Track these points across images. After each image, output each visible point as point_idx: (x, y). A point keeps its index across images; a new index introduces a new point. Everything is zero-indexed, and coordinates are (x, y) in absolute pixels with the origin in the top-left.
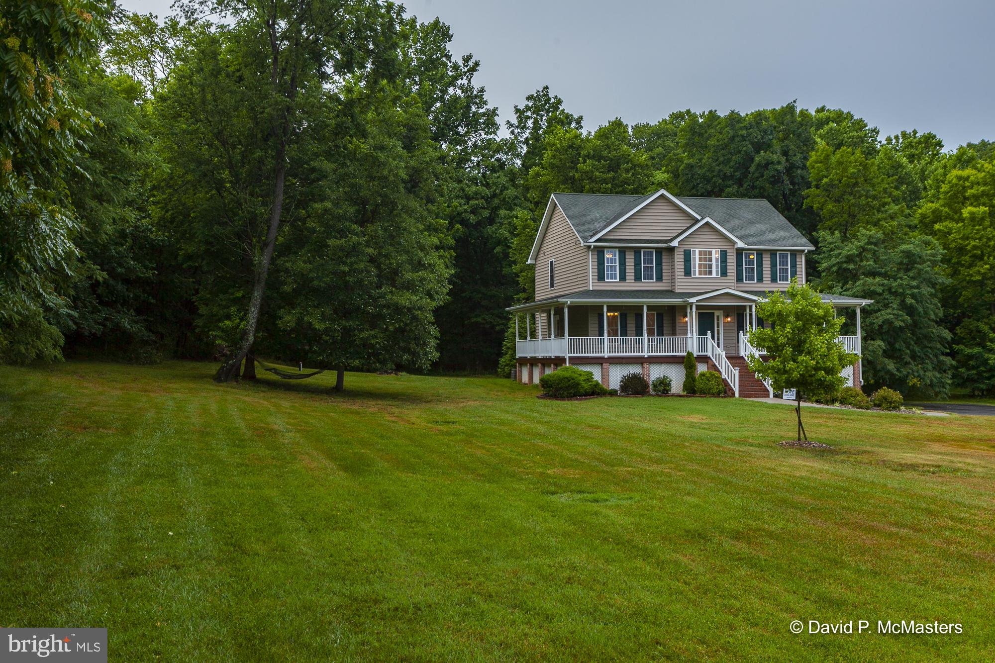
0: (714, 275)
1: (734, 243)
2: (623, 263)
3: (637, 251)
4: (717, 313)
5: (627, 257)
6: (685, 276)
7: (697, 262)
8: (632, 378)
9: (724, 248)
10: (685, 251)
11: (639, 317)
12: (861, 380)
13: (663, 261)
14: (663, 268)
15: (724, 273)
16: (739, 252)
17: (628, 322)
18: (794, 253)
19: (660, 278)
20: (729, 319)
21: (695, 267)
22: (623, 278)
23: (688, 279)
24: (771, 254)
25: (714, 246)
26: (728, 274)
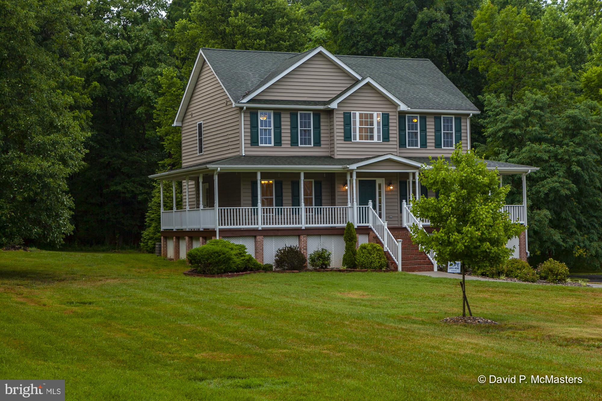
0: (376, 140)
1: (396, 106)
2: (278, 127)
3: (293, 113)
4: (378, 181)
5: (282, 119)
6: (345, 140)
7: (358, 126)
8: (288, 252)
9: (386, 110)
10: (344, 113)
11: (295, 185)
12: (527, 251)
13: (322, 124)
14: (322, 131)
15: (386, 138)
16: (402, 115)
17: (284, 191)
18: (459, 118)
19: (317, 143)
20: (391, 188)
21: (355, 132)
22: (278, 142)
23: (347, 144)
24: (435, 118)
25: (375, 109)
26: (391, 139)
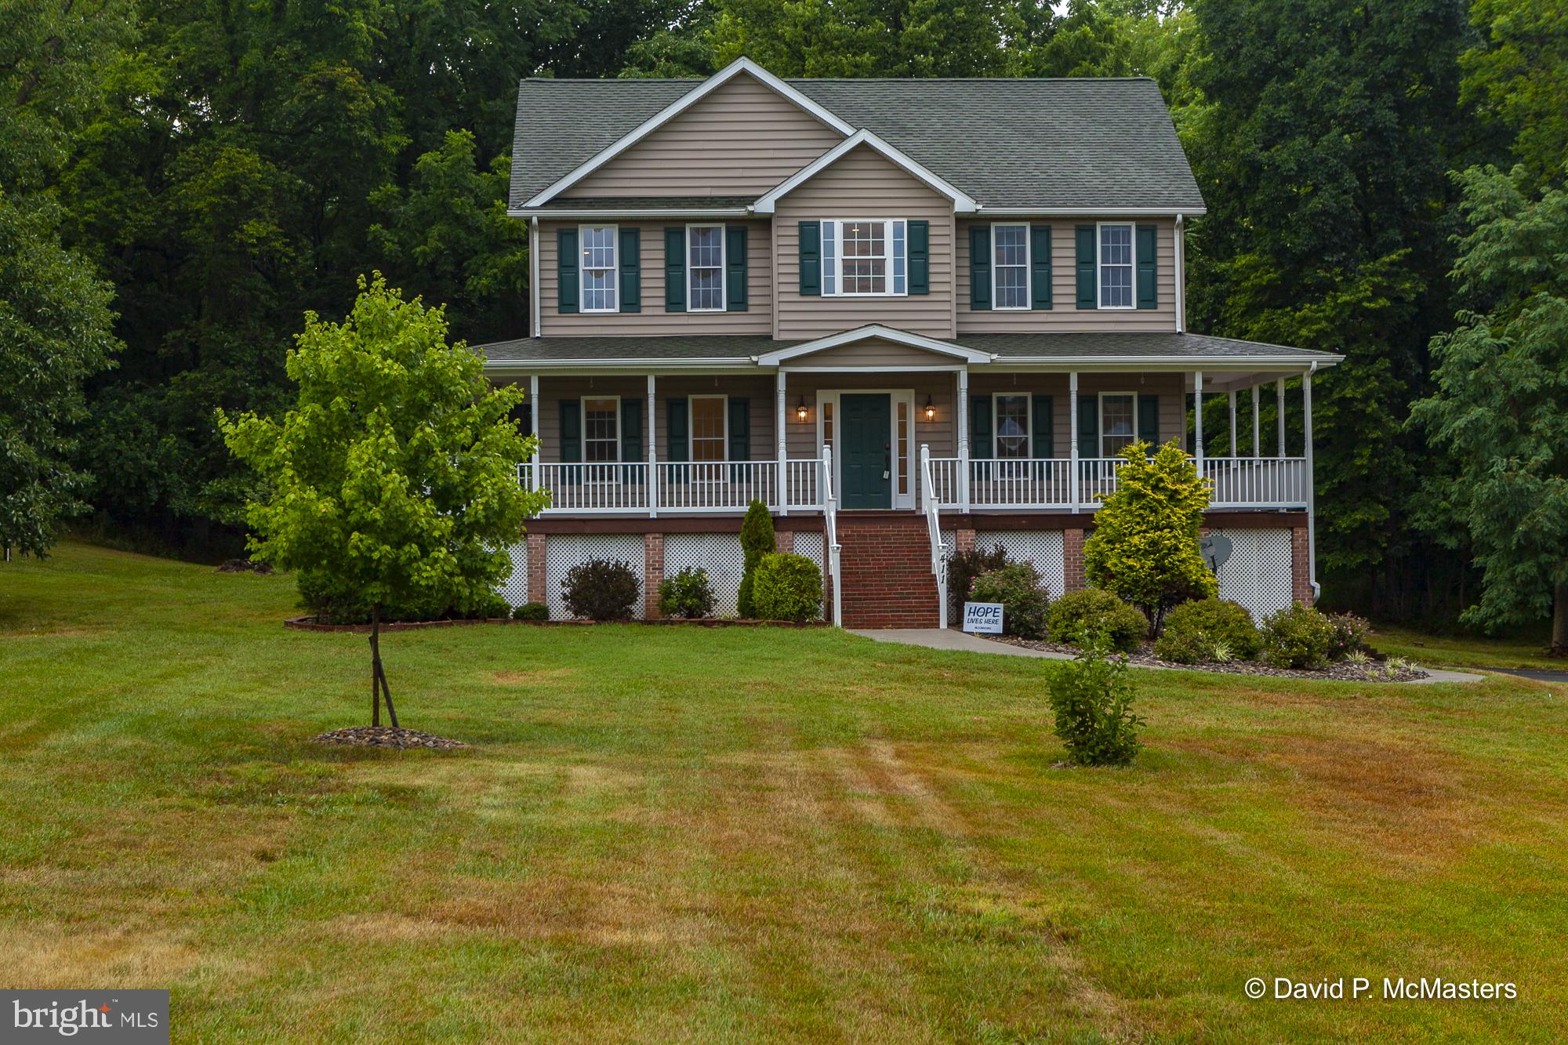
0: (890, 290)
1: (951, 202)
2: (630, 264)
3: (673, 230)
4: (897, 396)
5: (643, 246)
6: (802, 294)
7: (839, 255)
9: (920, 214)
10: (802, 225)
12: (1313, 583)
13: (751, 254)
14: (751, 272)
15: (919, 284)
16: (972, 228)
18: (1149, 227)
19: (739, 302)
20: (930, 413)
21: (831, 269)
22: (631, 302)
23: (809, 304)
24: (1079, 230)
25: (888, 210)
26: (932, 288)
